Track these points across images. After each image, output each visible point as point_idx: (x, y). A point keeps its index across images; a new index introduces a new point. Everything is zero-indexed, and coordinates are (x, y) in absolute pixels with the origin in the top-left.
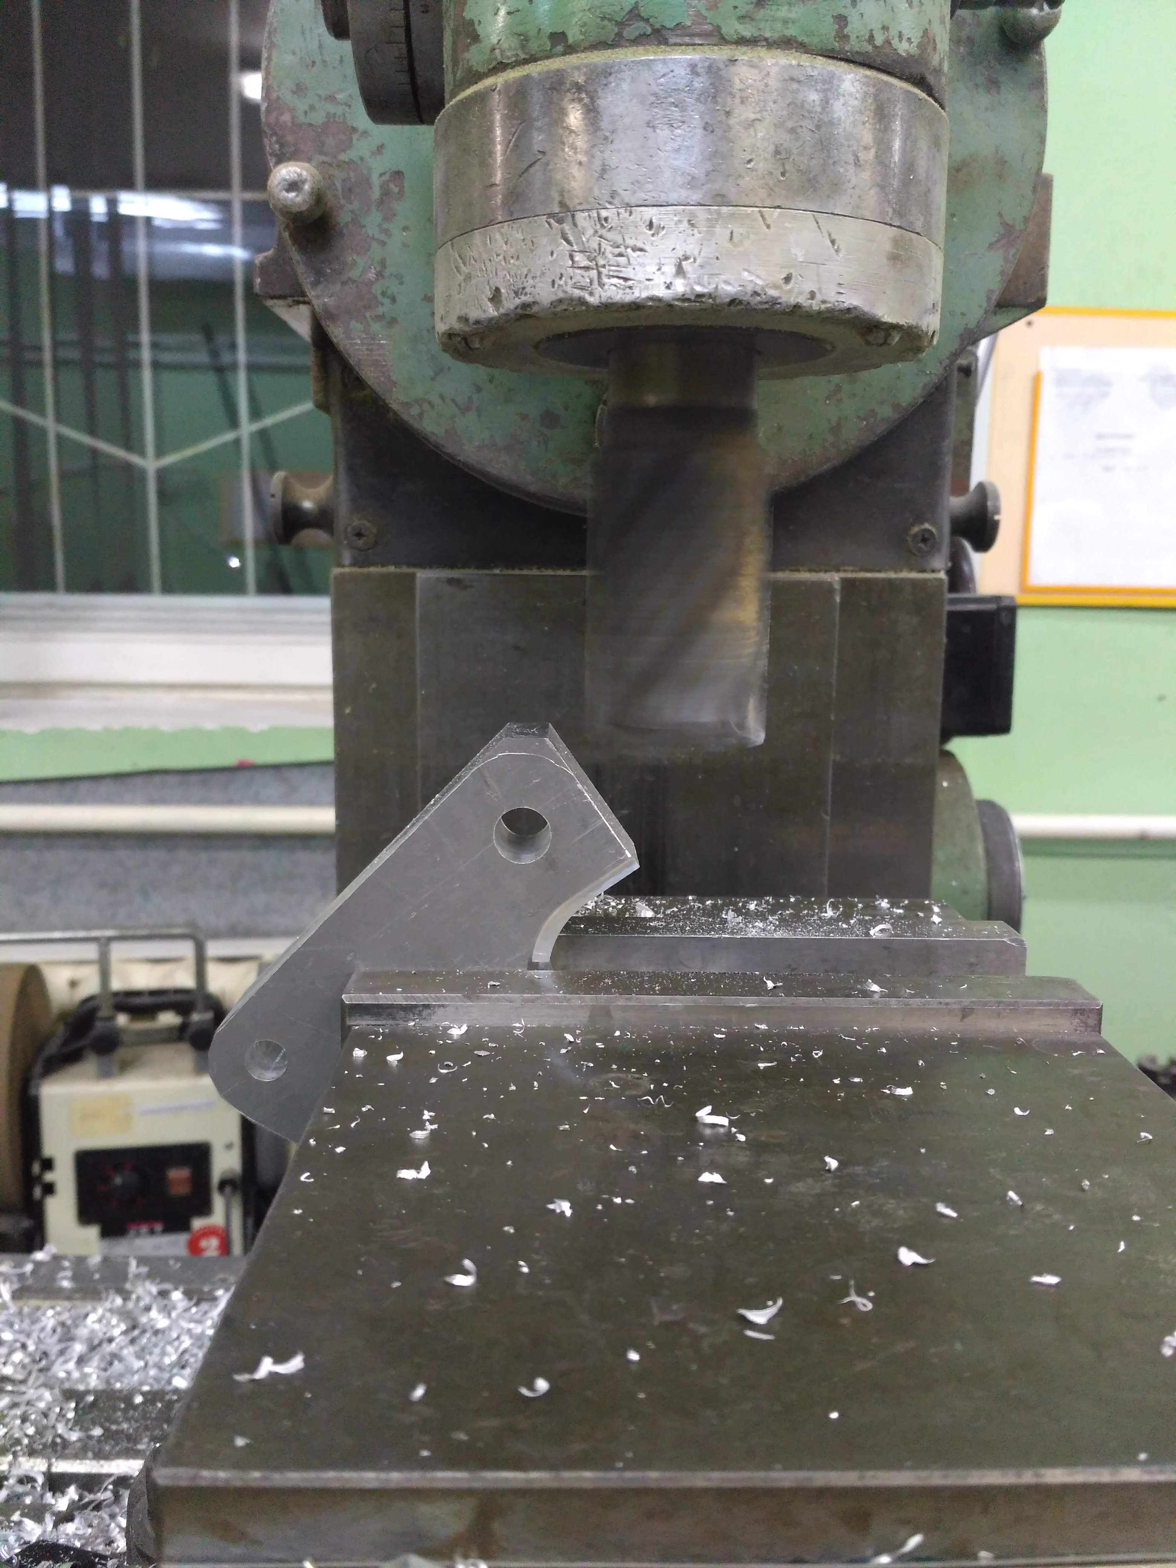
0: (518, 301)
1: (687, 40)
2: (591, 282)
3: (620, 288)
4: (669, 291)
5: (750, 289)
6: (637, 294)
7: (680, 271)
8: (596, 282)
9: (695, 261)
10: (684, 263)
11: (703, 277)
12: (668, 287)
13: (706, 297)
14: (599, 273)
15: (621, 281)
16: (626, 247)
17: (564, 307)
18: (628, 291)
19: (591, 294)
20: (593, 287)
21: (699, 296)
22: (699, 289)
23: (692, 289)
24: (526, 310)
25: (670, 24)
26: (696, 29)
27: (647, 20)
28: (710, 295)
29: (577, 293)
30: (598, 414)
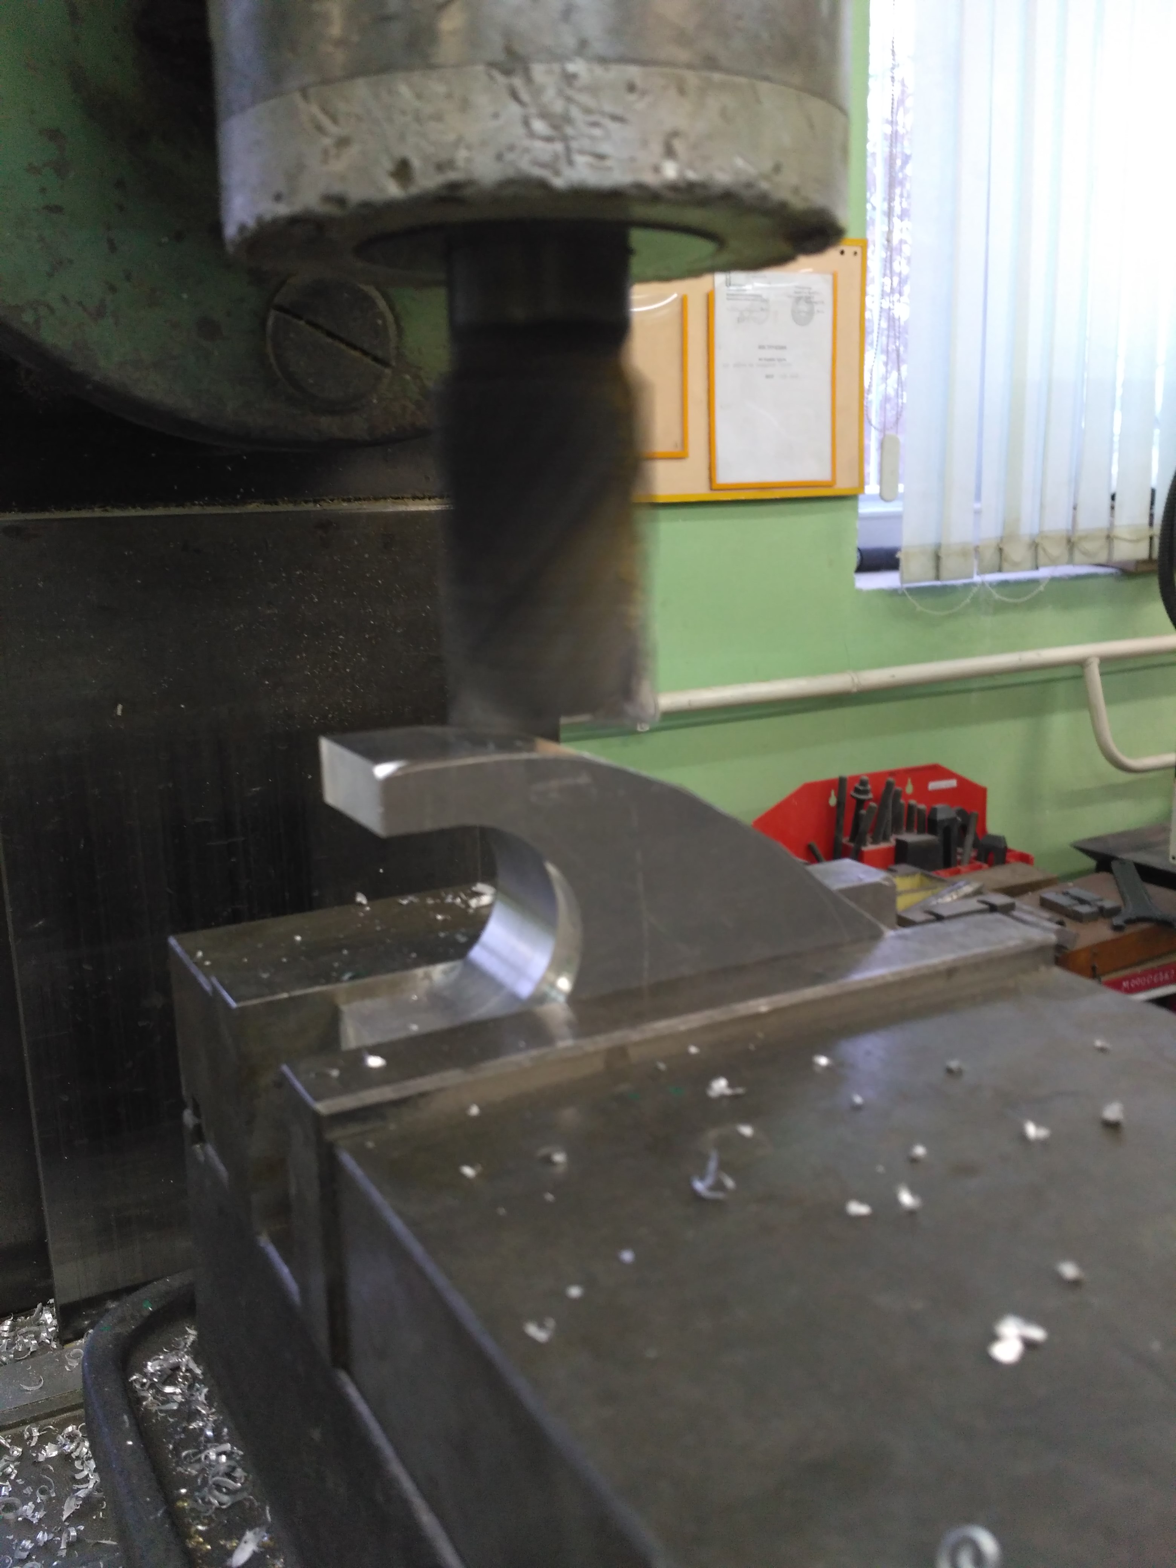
0: (440, 179)
2: (556, 157)
3: (595, 169)
4: (657, 177)
5: (743, 179)
6: (618, 178)
7: (670, 152)
8: (563, 159)
9: (686, 139)
10: (673, 141)
11: (695, 161)
12: (656, 171)
13: (699, 187)
14: (568, 150)
15: (596, 160)
16: (602, 115)
18: (604, 172)
19: (557, 173)
20: (559, 164)
21: (692, 184)
22: (691, 175)
23: (684, 175)
28: (702, 185)
29: (536, 171)
30: (270, 322)
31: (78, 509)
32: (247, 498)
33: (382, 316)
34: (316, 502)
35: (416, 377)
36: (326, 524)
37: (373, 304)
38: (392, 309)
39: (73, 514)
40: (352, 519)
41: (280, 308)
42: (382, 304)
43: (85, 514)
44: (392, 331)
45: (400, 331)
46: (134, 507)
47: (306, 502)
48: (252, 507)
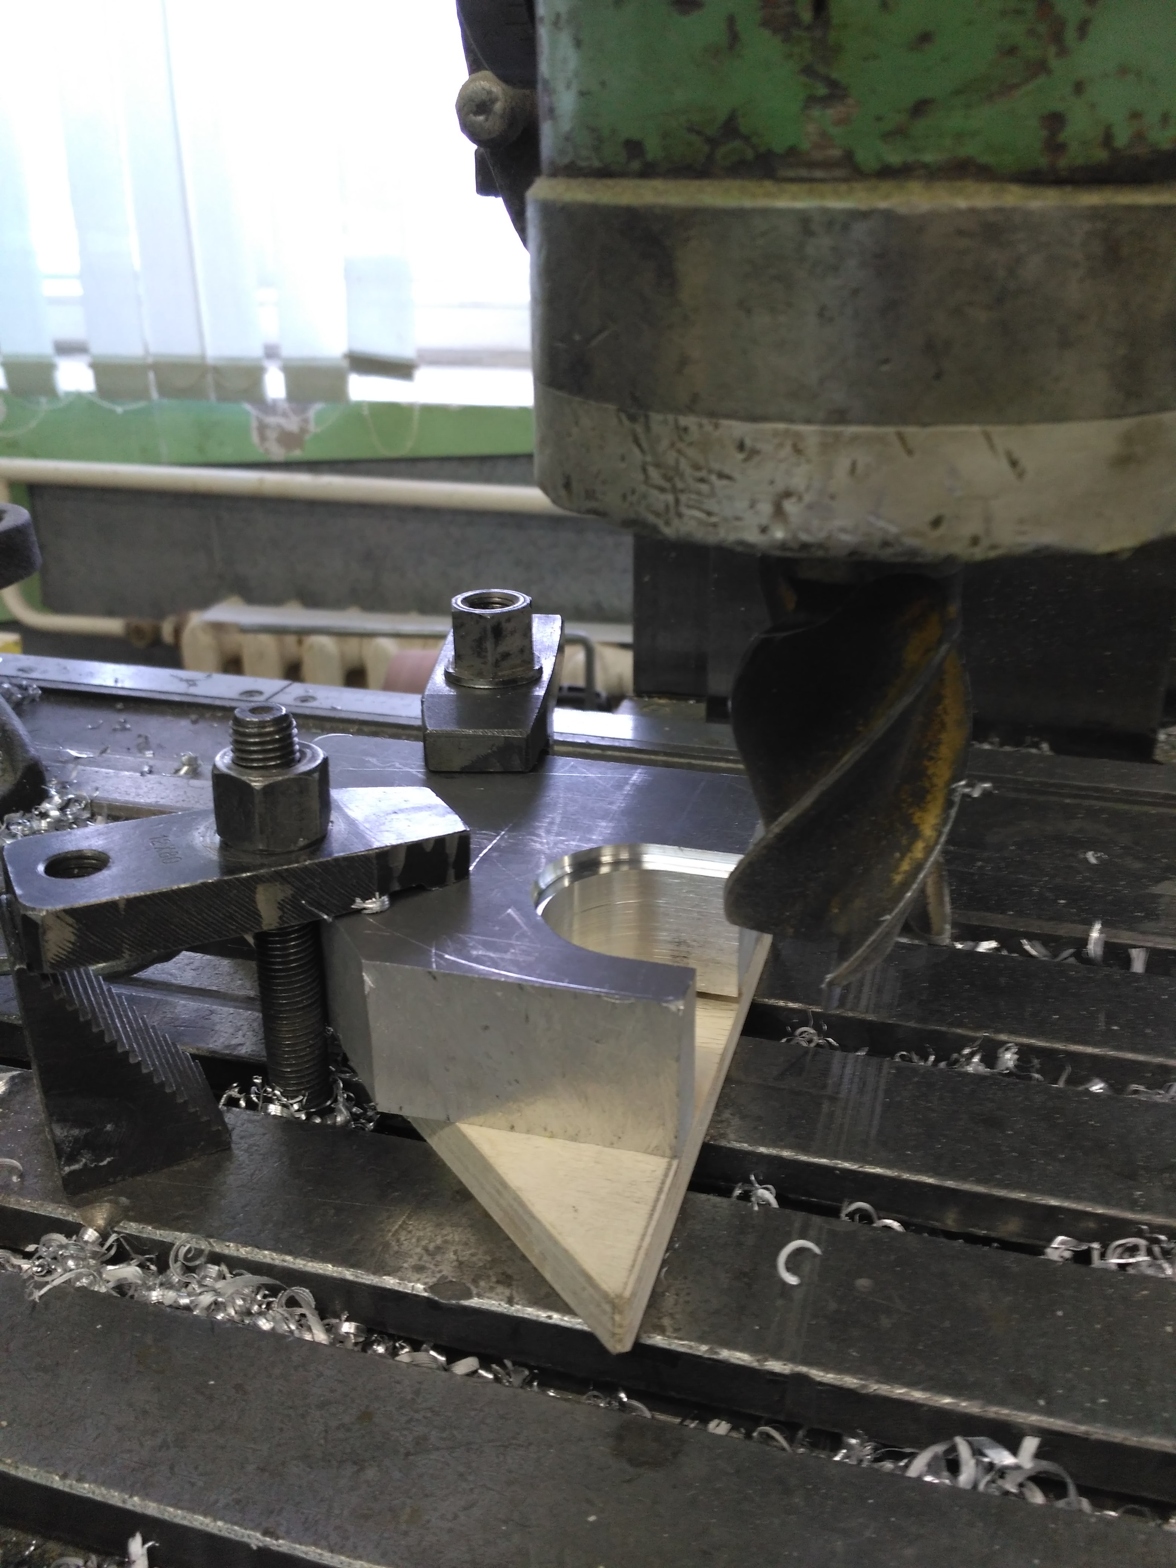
1: (804, 173)
2: (667, 507)
3: (702, 524)
4: (764, 537)
5: (876, 537)
6: (723, 535)
7: (779, 512)
9: (800, 500)
10: (785, 501)
11: (811, 522)
12: (763, 532)
15: (704, 515)
16: (710, 471)
18: (711, 528)
19: (667, 523)
20: (669, 515)
21: (806, 545)
22: (804, 537)
23: (796, 536)
25: (779, 147)
26: (818, 155)
27: (747, 139)
29: (651, 518)
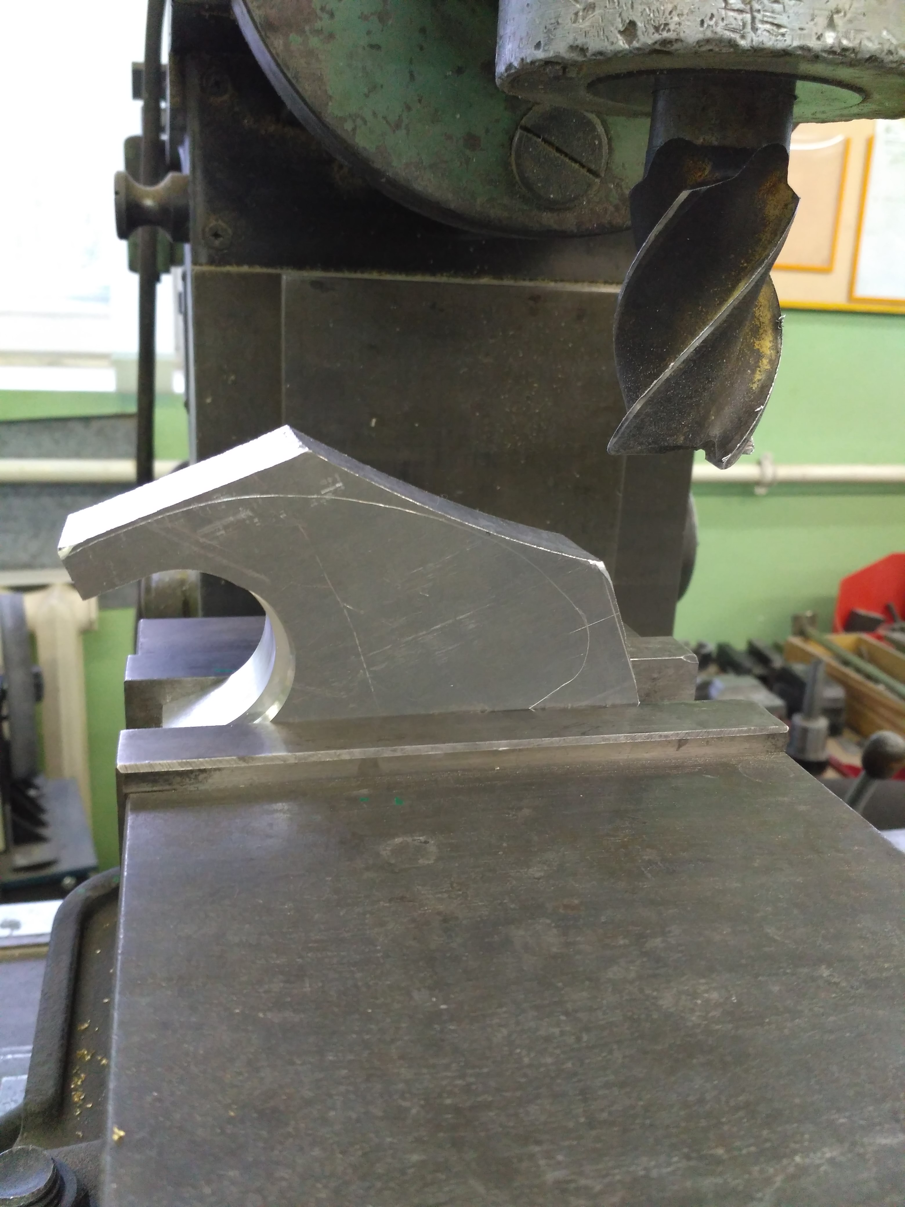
0: (657, 37)
3: (772, 34)
4: (819, 43)
5: (886, 47)
6: (788, 42)
7: (831, 24)
8: (749, 27)
9: (845, 15)
10: (835, 16)
11: (850, 32)
12: (819, 38)
13: (850, 52)
14: (753, 18)
15: (775, 28)
17: (710, 47)
18: (779, 37)
20: (745, 30)
21: (845, 50)
22: (845, 42)
23: (840, 42)
24: (665, 46)
28: (853, 50)
29: (728, 34)
30: (516, 139)
31: (362, 272)
32: (481, 273)
33: (599, 137)
34: (531, 280)
35: (618, 186)
36: (536, 297)
37: (594, 129)
38: (607, 132)
39: (358, 275)
40: (556, 295)
41: (526, 129)
42: (600, 129)
43: (366, 276)
44: (605, 148)
45: (611, 149)
46: (400, 274)
47: (524, 280)
48: (485, 281)
